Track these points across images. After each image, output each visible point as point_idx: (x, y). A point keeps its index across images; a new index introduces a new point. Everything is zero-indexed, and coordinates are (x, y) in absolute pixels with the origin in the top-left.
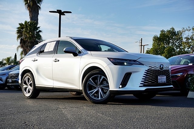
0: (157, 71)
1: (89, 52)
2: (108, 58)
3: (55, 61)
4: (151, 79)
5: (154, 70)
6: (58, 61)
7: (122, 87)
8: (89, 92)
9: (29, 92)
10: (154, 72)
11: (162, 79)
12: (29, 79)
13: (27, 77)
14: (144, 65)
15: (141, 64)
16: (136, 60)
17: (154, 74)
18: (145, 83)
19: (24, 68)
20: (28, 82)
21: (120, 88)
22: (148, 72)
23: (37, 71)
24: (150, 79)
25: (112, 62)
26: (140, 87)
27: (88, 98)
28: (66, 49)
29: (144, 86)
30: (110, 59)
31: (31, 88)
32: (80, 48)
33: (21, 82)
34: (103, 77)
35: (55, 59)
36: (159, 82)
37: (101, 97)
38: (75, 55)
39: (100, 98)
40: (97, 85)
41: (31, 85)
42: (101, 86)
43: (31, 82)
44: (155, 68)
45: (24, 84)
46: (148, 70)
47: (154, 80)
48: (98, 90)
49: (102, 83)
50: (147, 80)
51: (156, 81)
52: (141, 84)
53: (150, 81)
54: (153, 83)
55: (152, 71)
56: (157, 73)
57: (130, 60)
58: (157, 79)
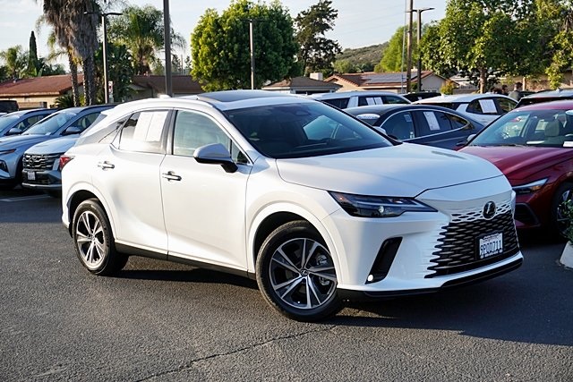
0: (476, 225)
1: (271, 162)
2: (329, 191)
3: (169, 179)
4: (459, 252)
5: (469, 223)
6: (179, 179)
7: (374, 281)
8: (276, 287)
9: (96, 256)
10: (468, 229)
11: (492, 244)
12: (92, 219)
13: (87, 213)
14: (437, 211)
15: (429, 209)
16: (413, 199)
17: (468, 234)
18: (441, 264)
19: (74, 185)
20: (92, 227)
21: (367, 282)
22: (450, 231)
23: (116, 197)
24: (456, 252)
25: (342, 206)
26: (427, 277)
27: (274, 304)
28: (200, 153)
29: (440, 273)
30: (336, 195)
31: (103, 249)
32: (244, 146)
33: (71, 225)
34: (316, 244)
35: (170, 173)
36: (482, 257)
37: (314, 301)
38: (230, 167)
39: (309, 306)
40: (299, 266)
41: (99, 236)
42: (313, 270)
43: (101, 229)
44: (471, 216)
45: (78, 232)
46: (451, 224)
47: (467, 253)
48: (304, 280)
49: (313, 262)
50: (448, 256)
51: (472, 256)
52: (429, 268)
53: (455, 259)
54: (464, 261)
55: (461, 227)
56: (476, 230)
57: (396, 199)
58: (476, 248)
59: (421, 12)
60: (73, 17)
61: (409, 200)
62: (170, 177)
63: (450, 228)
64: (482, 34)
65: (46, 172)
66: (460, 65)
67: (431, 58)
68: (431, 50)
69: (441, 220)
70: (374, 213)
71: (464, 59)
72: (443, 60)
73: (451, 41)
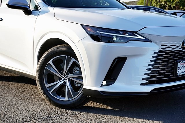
0: (176, 53)
1: (51, 9)
4: (164, 69)
5: (172, 52)
7: (107, 85)
8: (47, 86)
10: (171, 55)
14: (151, 42)
15: (147, 40)
16: (136, 32)
17: (171, 59)
18: (152, 77)
21: (102, 85)
22: (159, 55)
24: (162, 70)
25: (89, 35)
26: (142, 84)
27: (45, 96)
28: (9, 1)
29: (151, 83)
30: (86, 28)
34: (73, 60)
36: (178, 75)
37: (70, 96)
38: (28, 12)
39: (66, 99)
40: (62, 74)
42: (71, 76)
44: (173, 47)
46: (160, 51)
47: (169, 71)
48: (65, 82)
49: (71, 71)
50: (157, 72)
51: (172, 73)
52: (143, 79)
53: (161, 74)
54: (167, 76)
55: (167, 53)
56: (176, 57)
57: (125, 32)
58: (175, 68)
61: (133, 33)
63: (159, 53)
69: (153, 49)
70: (109, 40)
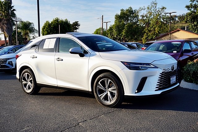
0: (170, 73)
1: (97, 53)
2: (121, 62)
3: (58, 60)
5: (168, 72)
6: (62, 60)
8: (99, 96)
9: (29, 88)
10: (167, 74)
11: (173, 79)
12: (28, 76)
13: (26, 73)
14: (158, 68)
15: (156, 67)
16: (150, 64)
17: (167, 76)
18: (160, 86)
19: (21, 64)
20: (28, 78)
21: (136, 93)
22: (162, 75)
23: (37, 67)
24: (164, 82)
25: (127, 67)
26: (156, 90)
28: (72, 50)
29: (160, 89)
30: (124, 63)
31: (32, 86)
32: (86, 48)
33: (20, 78)
35: (58, 58)
36: (171, 84)
38: (82, 55)
39: (109, 102)
41: (31, 81)
43: (31, 79)
44: (168, 70)
45: (23, 80)
46: (163, 73)
47: (167, 82)
50: (162, 83)
51: (169, 83)
52: (156, 88)
53: (164, 84)
54: (166, 85)
55: (166, 73)
56: (169, 75)
57: (144, 64)
58: (170, 81)
59: (107, 23)
60: (5, 23)
61: (149, 64)
62: (58, 59)
63: (162, 74)
64: (125, 29)
65: (4, 64)
66: (119, 37)
67: (111, 35)
68: (111, 33)
69: (159, 71)
70: (137, 69)
71: (120, 35)
72: (114, 36)
73: (116, 30)
